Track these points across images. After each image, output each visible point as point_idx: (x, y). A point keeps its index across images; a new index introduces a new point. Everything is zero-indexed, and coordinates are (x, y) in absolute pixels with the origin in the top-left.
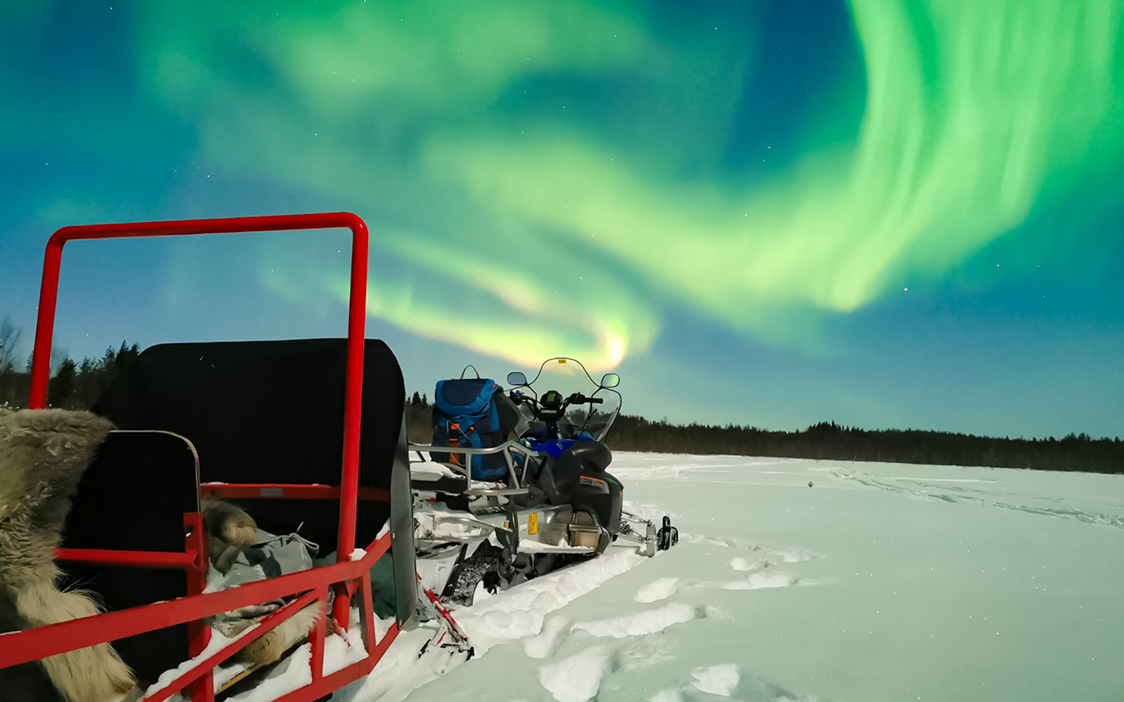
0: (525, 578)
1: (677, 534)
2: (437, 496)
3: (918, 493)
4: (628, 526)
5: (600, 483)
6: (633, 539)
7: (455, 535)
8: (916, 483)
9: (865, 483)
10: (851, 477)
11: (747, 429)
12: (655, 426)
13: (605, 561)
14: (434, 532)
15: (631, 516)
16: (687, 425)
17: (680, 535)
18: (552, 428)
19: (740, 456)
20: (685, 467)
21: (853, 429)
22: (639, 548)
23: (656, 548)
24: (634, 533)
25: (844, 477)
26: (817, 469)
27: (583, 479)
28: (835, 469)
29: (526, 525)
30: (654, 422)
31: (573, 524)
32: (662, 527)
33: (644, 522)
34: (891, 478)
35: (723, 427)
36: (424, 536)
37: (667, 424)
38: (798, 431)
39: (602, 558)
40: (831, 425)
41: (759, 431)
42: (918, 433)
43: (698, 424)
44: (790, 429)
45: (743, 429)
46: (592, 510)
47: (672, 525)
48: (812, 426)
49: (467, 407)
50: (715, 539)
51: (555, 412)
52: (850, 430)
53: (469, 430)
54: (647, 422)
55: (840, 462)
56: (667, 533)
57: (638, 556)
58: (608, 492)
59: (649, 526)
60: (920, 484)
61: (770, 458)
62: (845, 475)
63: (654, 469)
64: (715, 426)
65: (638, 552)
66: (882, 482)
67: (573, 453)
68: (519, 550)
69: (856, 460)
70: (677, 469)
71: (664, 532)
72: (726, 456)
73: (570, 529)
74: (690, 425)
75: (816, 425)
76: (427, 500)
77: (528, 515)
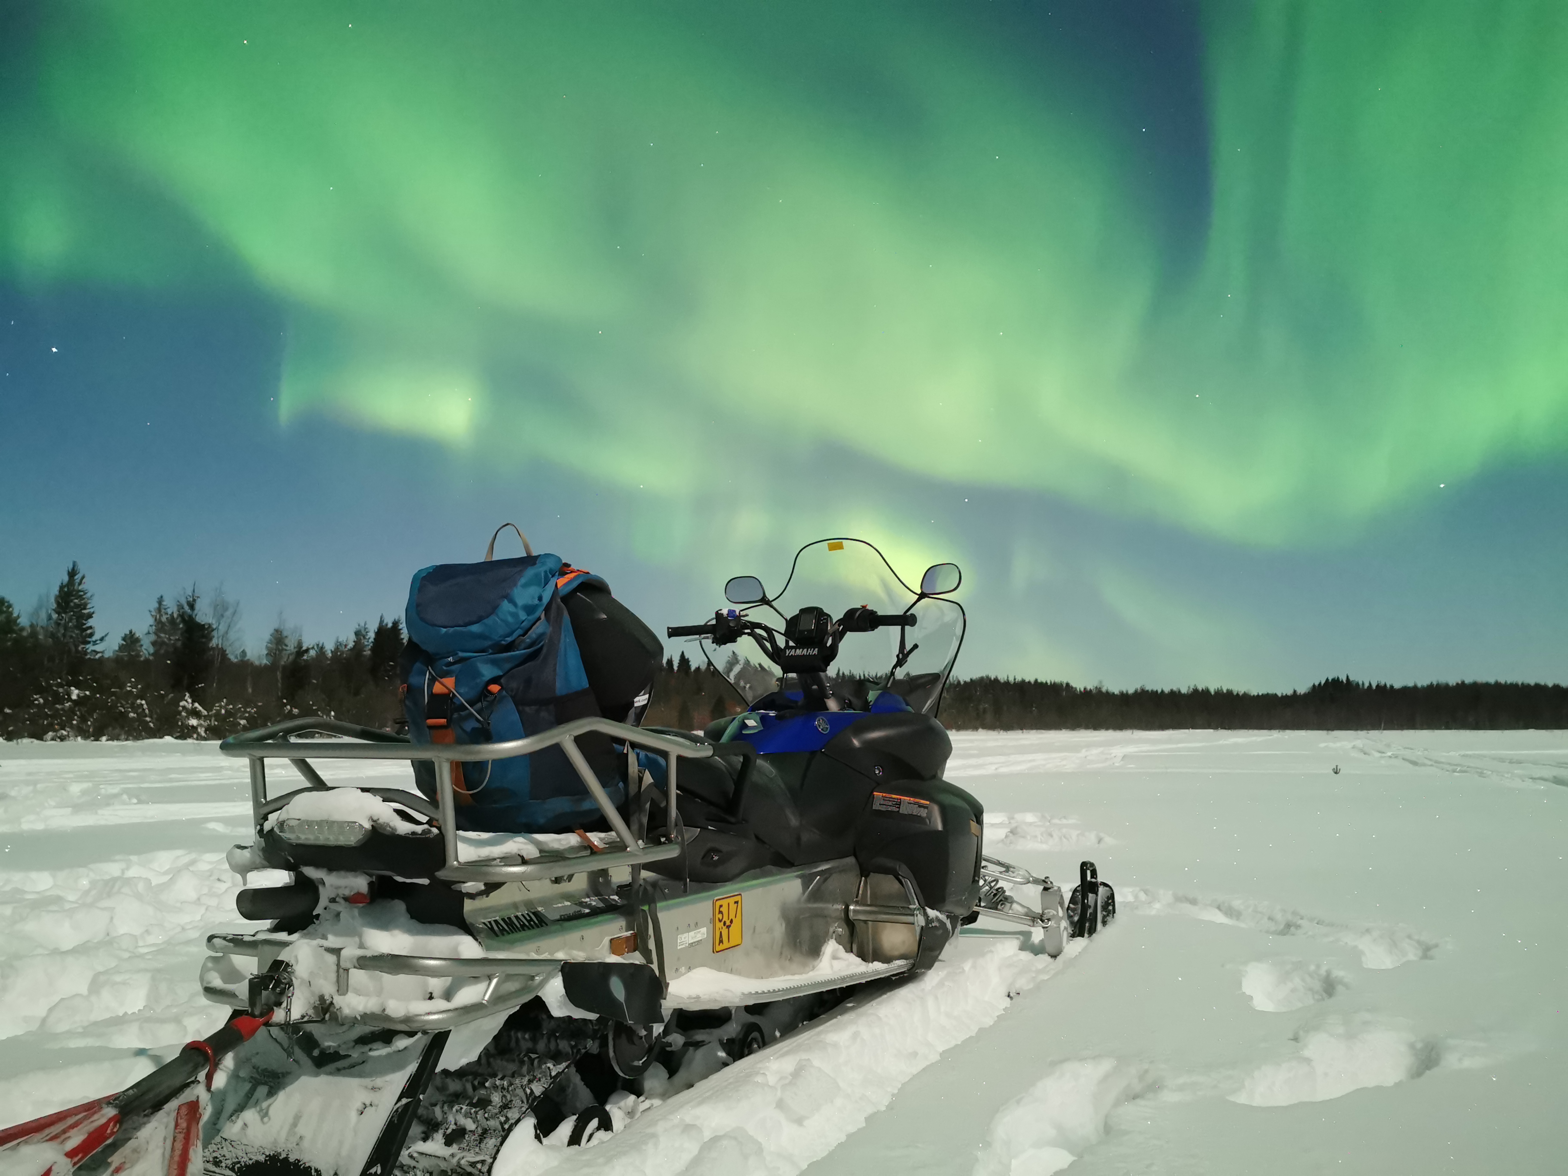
0: (722, 1054)
1: (1112, 897)
2: (371, 884)
3: (1510, 775)
4: (1001, 890)
5: (921, 806)
6: (1016, 918)
7: (396, 1008)
8: (1494, 759)
9: (1415, 763)
10: (1389, 754)
11: (1219, 693)
12: (1087, 694)
13: (941, 984)
14: (339, 1001)
15: (1007, 868)
16: (1131, 691)
17: (1118, 898)
18: (815, 687)
19: (1212, 730)
20: (1131, 749)
21: (1378, 686)
22: (1027, 935)
23: (1065, 935)
24: (1015, 906)
25: (1377, 755)
26: (1331, 745)
27: (881, 799)
28: (1359, 743)
29: (704, 930)
30: (1085, 689)
31: (857, 903)
32: (1078, 882)
33: (1036, 881)
34: (1452, 753)
35: (1184, 691)
36: (311, 1012)
37: (1104, 690)
38: (1295, 691)
39: (932, 978)
40: (1345, 681)
41: (1238, 694)
42: (1475, 686)
43: (1147, 689)
44: (1283, 689)
45: (1213, 693)
46: (903, 870)
47: (1100, 879)
48: (1317, 684)
49: (475, 628)
50: (1193, 902)
51: (816, 651)
52: (1374, 687)
53: (484, 693)
54: (1076, 688)
55: (1362, 733)
56: (1091, 896)
57: (1026, 956)
58: (940, 827)
59: (1046, 889)
60: (1502, 760)
61: (1256, 732)
62: (1380, 752)
63: (1083, 753)
64: (1172, 690)
65: (1026, 946)
66: (1443, 760)
67: (856, 743)
68: (668, 1005)
69: (1384, 729)
70: (1118, 751)
71: (1085, 897)
72: (1191, 730)
73: (851, 914)
74: (1136, 691)
75: (1323, 683)
76: (346, 899)
77: (710, 903)
